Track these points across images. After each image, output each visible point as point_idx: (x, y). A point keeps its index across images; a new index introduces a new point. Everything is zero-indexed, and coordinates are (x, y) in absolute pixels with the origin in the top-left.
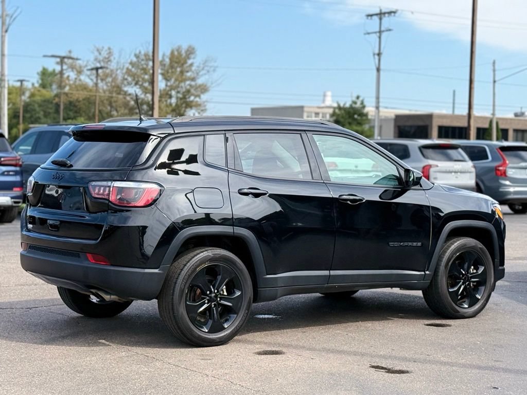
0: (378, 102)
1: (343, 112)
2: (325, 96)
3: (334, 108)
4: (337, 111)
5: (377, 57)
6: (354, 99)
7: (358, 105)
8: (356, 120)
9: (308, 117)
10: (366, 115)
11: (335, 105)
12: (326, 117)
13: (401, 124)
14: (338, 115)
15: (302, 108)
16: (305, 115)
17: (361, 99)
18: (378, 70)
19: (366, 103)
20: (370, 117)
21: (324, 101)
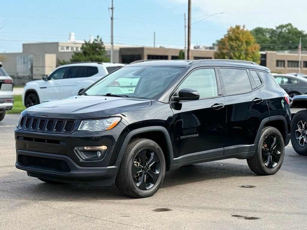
0: (112, 40)
1: (88, 46)
2: (70, 35)
3: (83, 44)
4: (84, 45)
5: (111, 10)
6: (96, 38)
7: (98, 42)
8: (97, 51)
9: (62, 49)
10: (104, 48)
11: (84, 42)
12: (73, 50)
13: (124, 53)
14: (86, 48)
15: (57, 43)
16: (60, 48)
17: (100, 38)
18: (112, 19)
19: (103, 41)
20: (106, 49)
21: (70, 39)
